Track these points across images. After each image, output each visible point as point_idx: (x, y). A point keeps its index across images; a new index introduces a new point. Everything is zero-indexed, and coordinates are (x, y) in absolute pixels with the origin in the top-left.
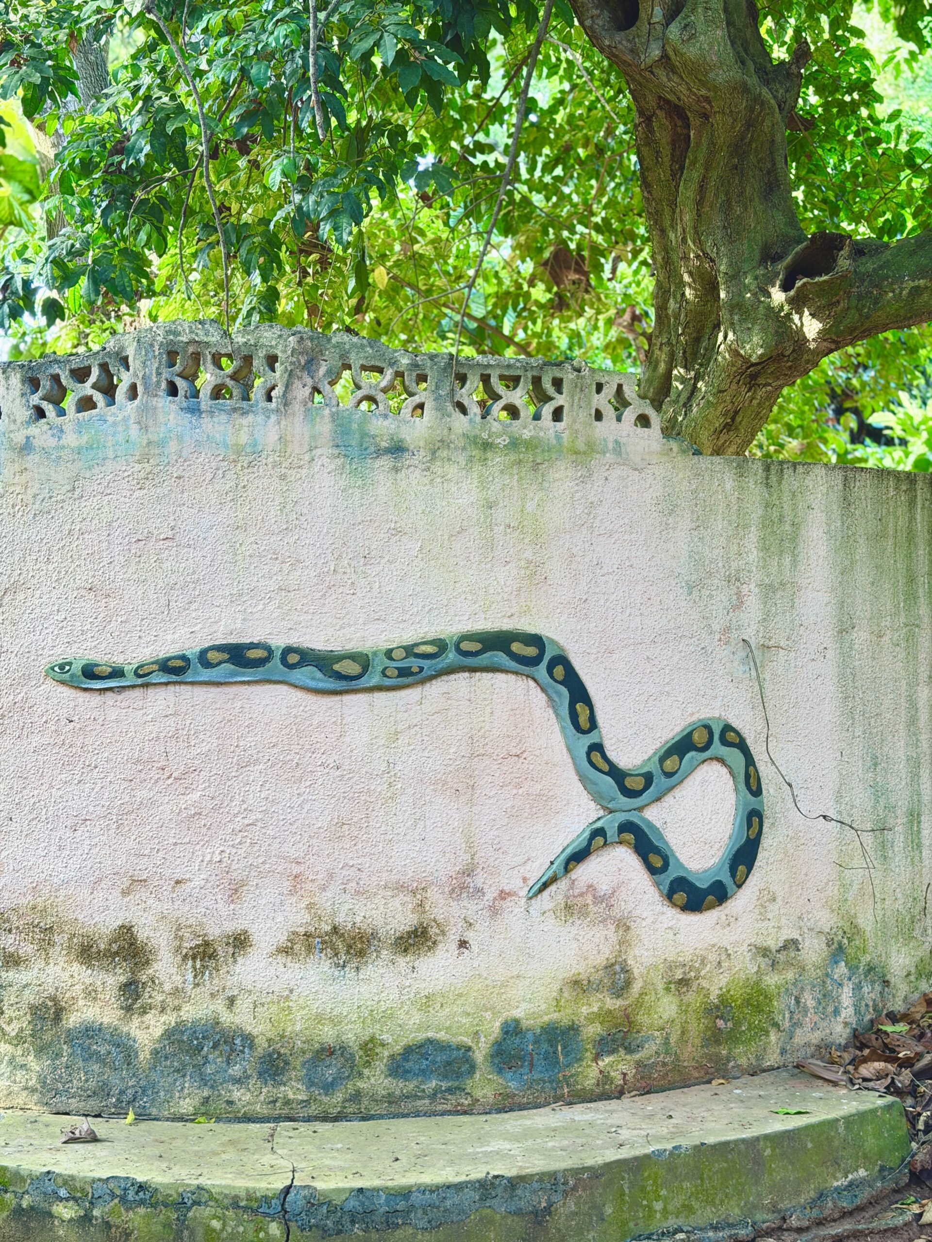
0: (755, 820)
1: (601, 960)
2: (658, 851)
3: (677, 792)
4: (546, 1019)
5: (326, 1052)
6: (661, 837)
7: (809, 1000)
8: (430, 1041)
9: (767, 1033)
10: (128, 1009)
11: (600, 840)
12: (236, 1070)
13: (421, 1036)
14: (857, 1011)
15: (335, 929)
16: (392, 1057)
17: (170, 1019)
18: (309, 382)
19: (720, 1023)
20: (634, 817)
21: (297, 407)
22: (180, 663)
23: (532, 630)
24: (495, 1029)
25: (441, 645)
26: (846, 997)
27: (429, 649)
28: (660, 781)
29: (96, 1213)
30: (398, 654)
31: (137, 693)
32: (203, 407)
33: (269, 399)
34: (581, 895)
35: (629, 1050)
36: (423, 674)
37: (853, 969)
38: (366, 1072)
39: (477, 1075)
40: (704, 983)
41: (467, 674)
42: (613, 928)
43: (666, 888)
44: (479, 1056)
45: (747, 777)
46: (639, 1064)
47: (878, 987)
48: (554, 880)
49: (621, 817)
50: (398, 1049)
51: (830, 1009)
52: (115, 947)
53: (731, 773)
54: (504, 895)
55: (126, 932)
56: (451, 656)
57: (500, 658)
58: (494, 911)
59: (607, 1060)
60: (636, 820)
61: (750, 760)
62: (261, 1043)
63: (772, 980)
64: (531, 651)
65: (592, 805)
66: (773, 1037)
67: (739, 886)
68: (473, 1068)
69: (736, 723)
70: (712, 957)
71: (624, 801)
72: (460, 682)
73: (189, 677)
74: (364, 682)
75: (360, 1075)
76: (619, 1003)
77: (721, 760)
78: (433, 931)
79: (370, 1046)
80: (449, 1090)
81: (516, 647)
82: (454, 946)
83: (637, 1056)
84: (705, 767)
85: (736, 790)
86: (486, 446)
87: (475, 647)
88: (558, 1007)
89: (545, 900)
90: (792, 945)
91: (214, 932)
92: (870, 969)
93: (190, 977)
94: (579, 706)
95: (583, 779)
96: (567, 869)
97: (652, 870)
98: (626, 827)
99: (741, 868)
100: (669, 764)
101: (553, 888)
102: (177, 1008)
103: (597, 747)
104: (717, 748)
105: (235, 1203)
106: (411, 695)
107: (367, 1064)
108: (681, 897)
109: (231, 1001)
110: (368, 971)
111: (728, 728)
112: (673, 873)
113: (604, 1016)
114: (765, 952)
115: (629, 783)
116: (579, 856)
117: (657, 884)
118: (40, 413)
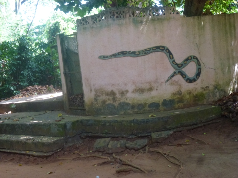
0: (200, 69)
1: (177, 90)
2: (184, 75)
3: (187, 66)
4: (169, 99)
5: (139, 105)
6: (185, 73)
7: (211, 95)
8: (153, 103)
9: (204, 100)
10: (114, 101)
11: (175, 74)
12: (128, 108)
13: (152, 102)
14: (220, 96)
15: (139, 89)
16: (148, 105)
17: (119, 102)
18: (129, 14)
19: (196, 98)
20: (180, 70)
21: (127, 18)
22: (115, 55)
23: (163, 45)
24: (162, 100)
25: (150, 49)
26: (218, 94)
27: (148, 50)
28: (184, 65)
29: (111, 124)
30: (144, 51)
31: (110, 59)
32: (115, 19)
33: (124, 17)
34: (173, 82)
35: (182, 103)
36: (148, 53)
37: (218, 90)
38: (145, 107)
39: (160, 107)
40: (193, 93)
41: (154, 53)
42: (178, 86)
43: (186, 80)
44: (160, 104)
45: (198, 63)
46: (184, 104)
47: (223, 93)
48: (169, 80)
49: (178, 71)
50: (149, 104)
51: (215, 96)
52: (111, 93)
53: (195, 63)
54: (162, 82)
55: (112, 91)
56: (152, 50)
57: (159, 50)
58: (161, 85)
59: (179, 104)
60: (181, 71)
61: (198, 61)
62: (131, 104)
63: (204, 92)
64: (163, 48)
65: (174, 69)
66: (205, 100)
67: (198, 79)
68: (160, 106)
69: (196, 56)
70: (194, 89)
71: (178, 68)
72: (153, 54)
73: (116, 56)
74: (140, 55)
75: (144, 108)
76: (180, 96)
77: (194, 61)
78: (152, 88)
79: (146, 104)
80: (157, 109)
81: (161, 48)
82: (155, 90)
83: (183, 103)
84: (191, 62)
85: (196, 65)
86: (154, 20)
87: (155, 49)
88: (171, 97)
89: (168, 83)
90: (207, 87)
91: (123, 90)
92: (222, 90)
93: (121, 96)
94: (171, 55)
95: (172, 66)
96: (171, 78)
97: (184, 78)
98: (179, 72)
99: (198, 76)
100: (185, 62)
101: (169, 81)
102: (120, 101)
103: (174, 61)
104: (193, 59)
105: (127, 121)
106: (146, 56)
107: (145, 106)
108: (188, 81)
109: (127, 99)
110: (144, 94)
111: (194, 56)
112: (187, 78)
113: (178, 98)
114: (203, 88)
115: (179, 66)
116: (172, 76)
117: (184, 79)
118: (94, 22)
